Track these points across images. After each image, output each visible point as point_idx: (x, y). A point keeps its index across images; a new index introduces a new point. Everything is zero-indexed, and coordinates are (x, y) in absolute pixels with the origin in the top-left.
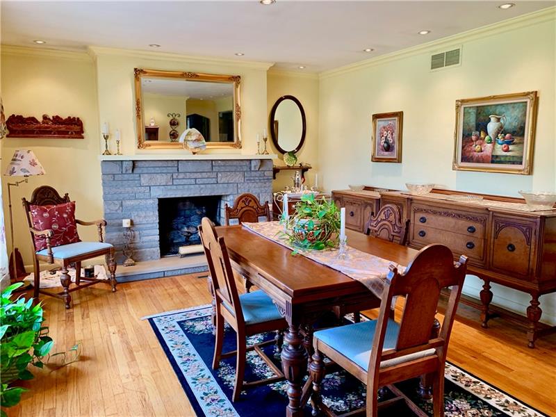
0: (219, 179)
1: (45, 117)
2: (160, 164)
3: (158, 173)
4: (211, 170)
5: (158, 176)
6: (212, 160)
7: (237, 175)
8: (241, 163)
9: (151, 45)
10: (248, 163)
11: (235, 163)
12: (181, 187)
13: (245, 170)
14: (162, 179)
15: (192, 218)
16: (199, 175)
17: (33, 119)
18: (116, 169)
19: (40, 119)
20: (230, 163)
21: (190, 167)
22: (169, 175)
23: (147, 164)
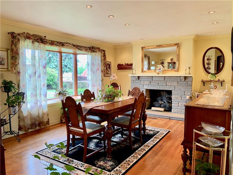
0: (167, 84)
1: (125, 64)
2: (147, 78)
3: (146, 81)
4: (164, 80)
5: (146, 82)
6: (165, 77)
7: (175, 83)
8: (177, 78)
9: (141, 39)
10: (180, 78)
11: (174, 78)
12: (153, 86)
13: (178, 81)
14: (147, 83)
15: (163, 98)
16: (159, 82)
17: (123, 65)
18: (134, 79)
19: (124, 65)
20: (172, 77)
21: (157, 79)
22: (149, 81)
23: (143, 78)
